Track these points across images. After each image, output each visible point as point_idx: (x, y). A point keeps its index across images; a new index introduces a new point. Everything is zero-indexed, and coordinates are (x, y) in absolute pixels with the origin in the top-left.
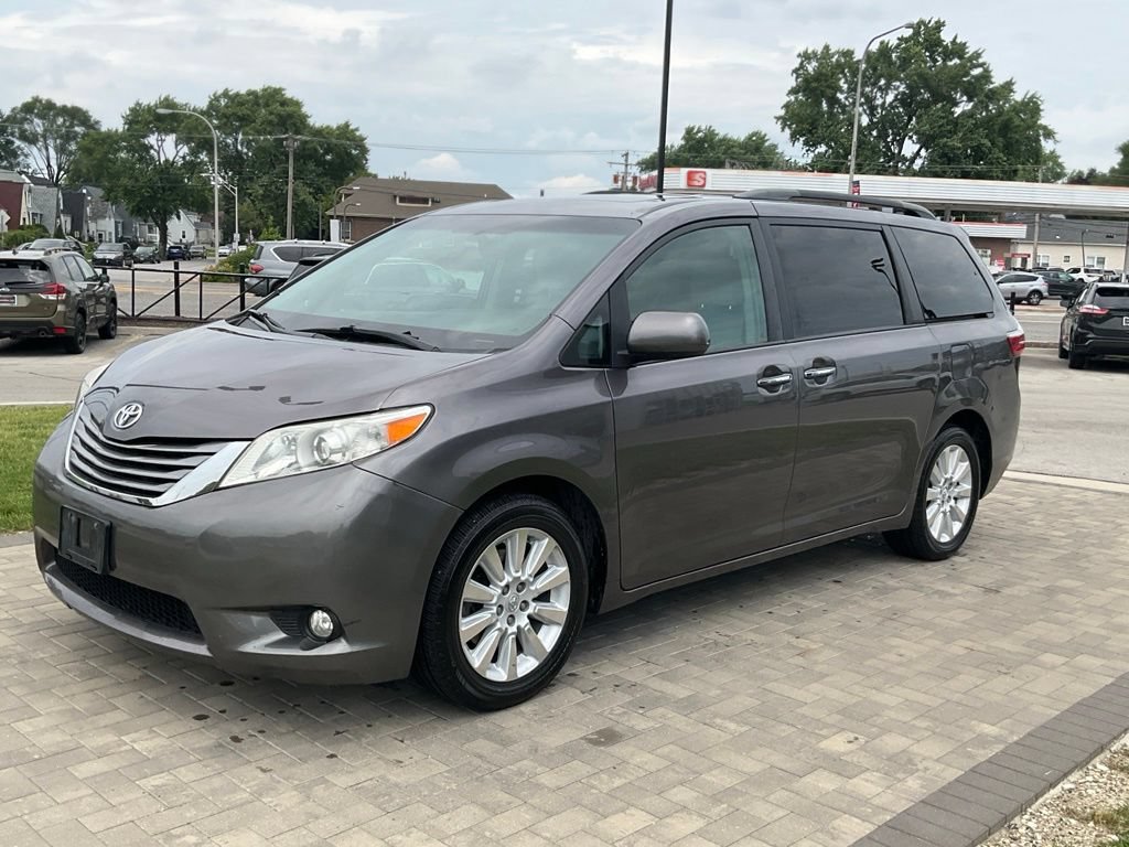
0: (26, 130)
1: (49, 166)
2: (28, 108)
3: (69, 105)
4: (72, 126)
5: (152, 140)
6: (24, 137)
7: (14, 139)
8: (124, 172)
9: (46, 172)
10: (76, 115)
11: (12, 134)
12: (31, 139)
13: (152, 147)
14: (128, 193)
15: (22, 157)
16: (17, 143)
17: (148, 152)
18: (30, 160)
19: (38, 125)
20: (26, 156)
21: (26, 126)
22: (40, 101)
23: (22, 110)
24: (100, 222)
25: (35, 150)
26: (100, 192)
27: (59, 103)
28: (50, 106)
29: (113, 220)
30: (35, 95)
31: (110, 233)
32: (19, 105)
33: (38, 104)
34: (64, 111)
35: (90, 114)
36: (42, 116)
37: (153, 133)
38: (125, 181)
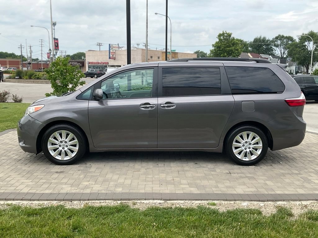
0: (276, 44)
1: (281, 53)
2: (277, 38)
3: (288, 36)
4: (288, 41)
5: (306, 43)
6: (275, 46)
7: (273, 46)
8: (297, 53)
9: (280, 54)
10: (290, 38)
11: (272, 45)
12: (277, 46)
13: (306, 45)
14: (298, 59)
15: (274, 51)
16: (273, 47)
17: (305, 47)
18: (276, 52)
19: (279, 42)
20: (275, 50)
21: (276, 43)
22: (280, 36)
23: (275, 39)
24: (291, 67)
25: (278, 48)
26: (291, 59)
27: (285, 36)
28: (283, 37)
29: (295, 66)
30: (279, 34)
31: (294, 70)
32: (275, 37)
33: (280, 37)
34: (287, 38)
35: (293, 38)
36: (280, 40)
37: (307, 41)
38: (297, 56)
